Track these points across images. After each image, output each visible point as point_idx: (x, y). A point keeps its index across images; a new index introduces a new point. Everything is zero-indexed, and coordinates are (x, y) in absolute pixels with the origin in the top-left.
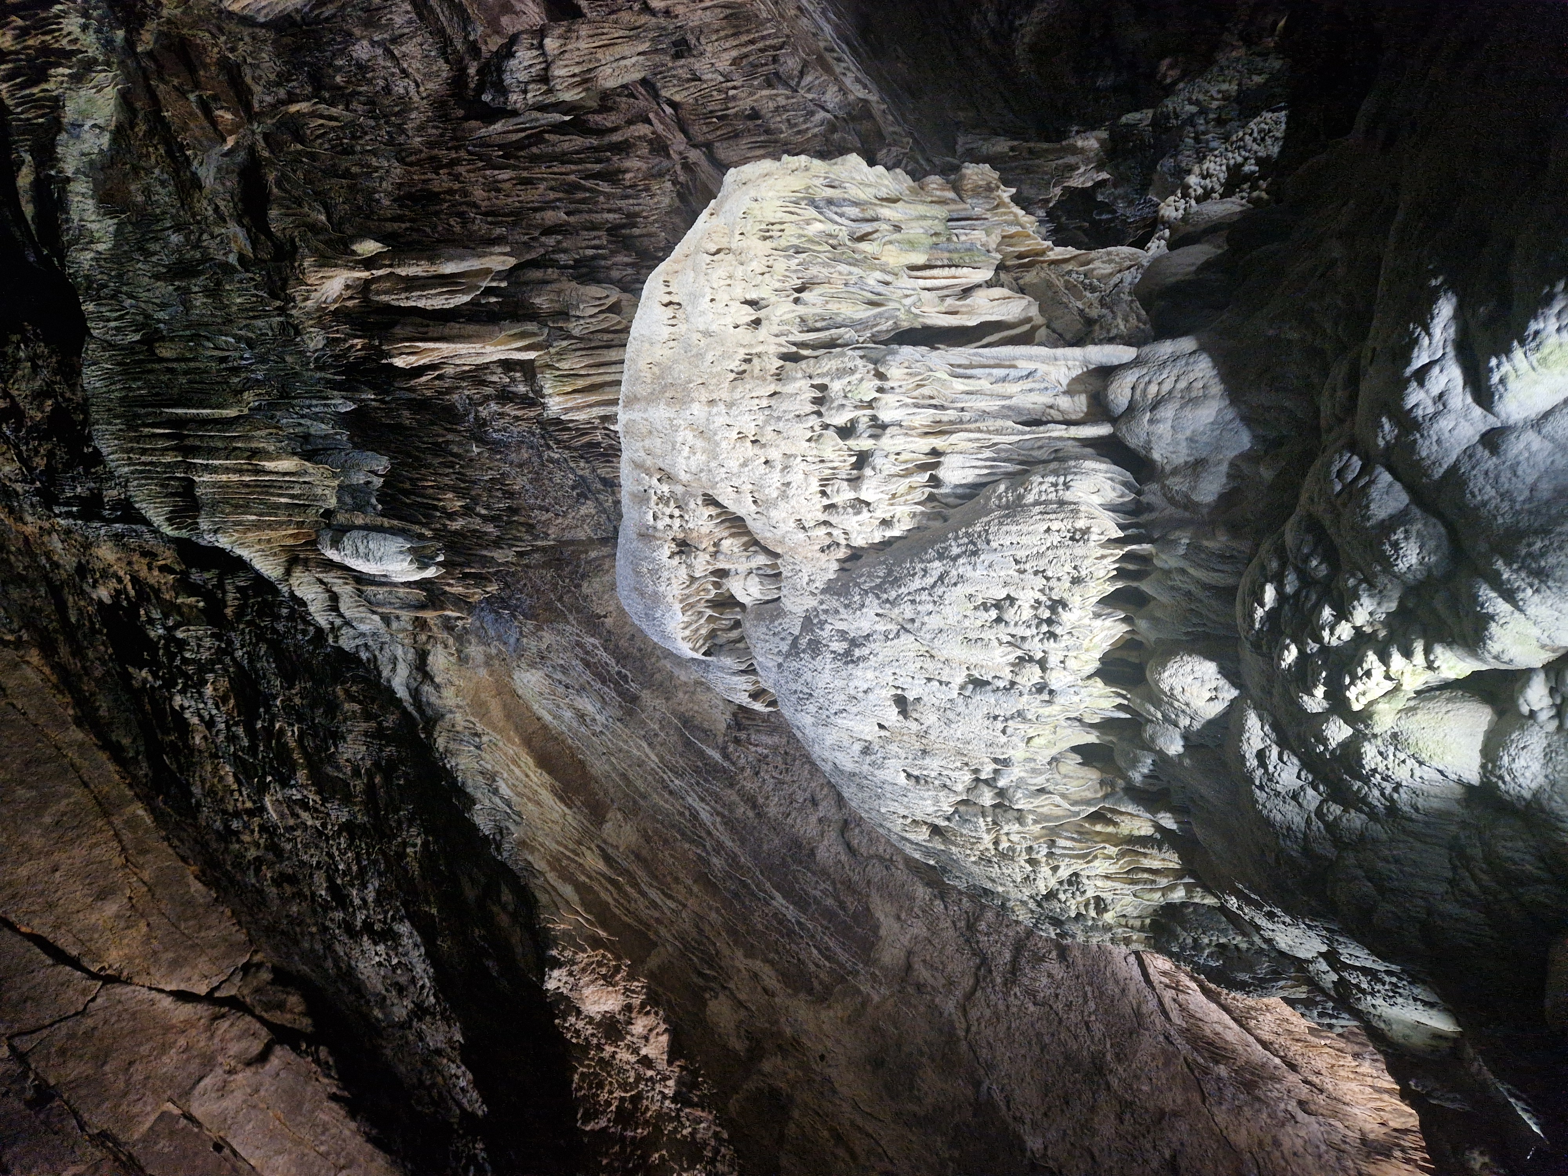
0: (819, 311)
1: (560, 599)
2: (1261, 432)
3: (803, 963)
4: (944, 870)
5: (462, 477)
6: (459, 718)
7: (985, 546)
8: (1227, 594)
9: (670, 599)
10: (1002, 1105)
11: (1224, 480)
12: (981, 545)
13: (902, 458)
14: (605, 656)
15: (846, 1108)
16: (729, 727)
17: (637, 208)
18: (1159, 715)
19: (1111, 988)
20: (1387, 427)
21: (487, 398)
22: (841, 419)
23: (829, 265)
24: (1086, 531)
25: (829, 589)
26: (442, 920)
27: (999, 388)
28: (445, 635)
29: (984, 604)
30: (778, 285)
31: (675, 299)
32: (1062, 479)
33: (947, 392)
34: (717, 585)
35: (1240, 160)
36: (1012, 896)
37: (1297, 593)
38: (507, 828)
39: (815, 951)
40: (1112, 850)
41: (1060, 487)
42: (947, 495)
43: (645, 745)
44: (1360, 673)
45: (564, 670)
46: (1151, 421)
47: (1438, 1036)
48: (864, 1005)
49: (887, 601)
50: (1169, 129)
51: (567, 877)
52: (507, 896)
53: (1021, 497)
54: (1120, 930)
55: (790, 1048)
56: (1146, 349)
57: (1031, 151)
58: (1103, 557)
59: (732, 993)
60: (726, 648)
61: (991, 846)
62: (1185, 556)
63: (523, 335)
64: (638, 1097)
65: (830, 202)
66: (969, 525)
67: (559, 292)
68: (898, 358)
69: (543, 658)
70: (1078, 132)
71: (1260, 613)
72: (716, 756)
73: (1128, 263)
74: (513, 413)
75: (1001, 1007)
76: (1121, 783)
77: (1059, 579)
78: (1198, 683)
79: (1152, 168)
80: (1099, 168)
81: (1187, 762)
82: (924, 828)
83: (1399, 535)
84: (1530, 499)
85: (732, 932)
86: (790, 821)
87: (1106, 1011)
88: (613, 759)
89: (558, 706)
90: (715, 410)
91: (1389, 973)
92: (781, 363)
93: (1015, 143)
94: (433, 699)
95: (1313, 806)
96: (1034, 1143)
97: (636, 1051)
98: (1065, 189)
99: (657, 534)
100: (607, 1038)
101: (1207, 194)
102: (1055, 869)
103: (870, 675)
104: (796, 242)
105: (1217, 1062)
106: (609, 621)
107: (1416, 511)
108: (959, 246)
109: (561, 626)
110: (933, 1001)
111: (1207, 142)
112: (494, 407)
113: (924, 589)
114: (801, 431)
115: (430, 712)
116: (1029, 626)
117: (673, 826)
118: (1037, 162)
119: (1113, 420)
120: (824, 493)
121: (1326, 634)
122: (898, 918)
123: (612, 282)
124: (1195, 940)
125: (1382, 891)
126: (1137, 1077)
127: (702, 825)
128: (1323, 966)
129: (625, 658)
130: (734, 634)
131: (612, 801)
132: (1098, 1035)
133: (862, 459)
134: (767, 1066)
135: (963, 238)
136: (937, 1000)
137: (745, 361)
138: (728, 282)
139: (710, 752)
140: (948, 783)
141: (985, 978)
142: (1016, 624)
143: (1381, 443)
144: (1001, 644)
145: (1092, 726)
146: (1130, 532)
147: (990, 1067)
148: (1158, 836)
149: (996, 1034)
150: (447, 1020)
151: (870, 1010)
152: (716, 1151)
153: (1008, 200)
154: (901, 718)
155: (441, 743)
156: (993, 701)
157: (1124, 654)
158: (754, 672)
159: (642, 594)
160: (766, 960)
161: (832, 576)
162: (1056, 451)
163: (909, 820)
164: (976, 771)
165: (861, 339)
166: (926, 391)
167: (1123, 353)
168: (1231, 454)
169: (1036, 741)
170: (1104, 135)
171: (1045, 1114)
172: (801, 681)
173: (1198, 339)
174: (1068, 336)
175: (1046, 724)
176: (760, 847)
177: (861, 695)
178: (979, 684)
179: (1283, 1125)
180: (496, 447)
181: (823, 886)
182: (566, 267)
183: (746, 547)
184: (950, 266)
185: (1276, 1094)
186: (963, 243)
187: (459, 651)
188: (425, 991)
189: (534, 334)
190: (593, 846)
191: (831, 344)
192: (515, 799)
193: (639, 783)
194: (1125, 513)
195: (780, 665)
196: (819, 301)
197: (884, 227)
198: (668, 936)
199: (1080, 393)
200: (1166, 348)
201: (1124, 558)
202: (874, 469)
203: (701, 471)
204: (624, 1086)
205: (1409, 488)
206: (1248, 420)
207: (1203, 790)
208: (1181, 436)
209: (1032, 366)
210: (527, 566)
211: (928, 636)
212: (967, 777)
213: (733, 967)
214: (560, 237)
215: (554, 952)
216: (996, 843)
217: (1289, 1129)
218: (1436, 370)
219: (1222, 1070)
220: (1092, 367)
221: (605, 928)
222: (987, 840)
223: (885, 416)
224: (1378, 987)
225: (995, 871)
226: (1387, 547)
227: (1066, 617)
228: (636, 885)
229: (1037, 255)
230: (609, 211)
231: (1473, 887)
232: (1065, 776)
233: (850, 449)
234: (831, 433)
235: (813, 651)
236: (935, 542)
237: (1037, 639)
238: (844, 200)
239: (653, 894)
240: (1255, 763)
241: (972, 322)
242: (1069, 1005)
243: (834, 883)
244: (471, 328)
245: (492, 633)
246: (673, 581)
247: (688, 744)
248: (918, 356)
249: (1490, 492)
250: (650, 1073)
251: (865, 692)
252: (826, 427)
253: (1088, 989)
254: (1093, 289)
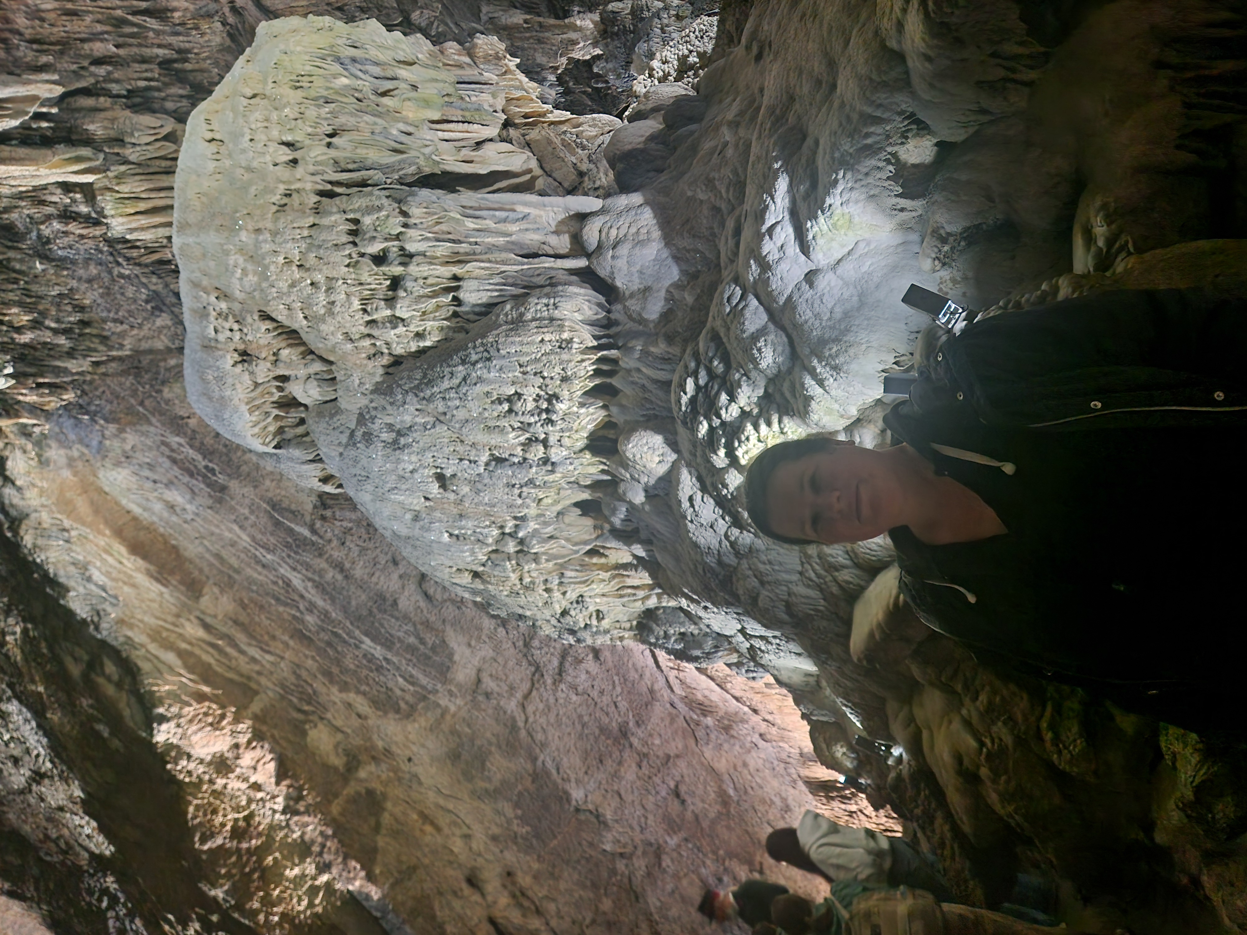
0: (349, 155)
1: (142, 403)
2: (684, 268)
3: (391, 690)
4: (489, 605)
5: (27, 292)
6: (45, 517)
7: (496, 354)
8: (666, 385)
9: (236, 401)
10: (554, 772)
11: (662, 303)
12: (493, 352)
13: (430, 281)
14: (192, 453)
15: (431, 795)
16: (315, 507)
17: (187, 45)
18: (628, 476)
19: (633, 675)
20: (753, 267)
21: (48, 218)
22: (375, 248)
23: (356, 116)
24: (570, 341)
25: (377, 390)
26: (49, 696)
27: (501, 227)
28: (23, 441)
29: (498, 399)
30: (310, 130)
31: (218, 137)
32: (552, 301)
33: (461, 229)
34: (280, 389)
35: (686, 52)
36: (538, 617)
37: (706, 385)
38: (104, 610)
39: (400, 680)
40: (606, 575)
41: (551, 307)
42: (467, 313)
43: (236, 528)
44: (743, 438)
45: (151, 467)
46: (613, 257)
47: (808, 675)
48: (443, 715)
49: (424, 398)
50: (643, 19)
51: (169, 646)
52: (110, 668)
53: (522, 315)
54: (616, 632)
55: (382, 757)
56: (609, 201)
57: (541, 25)
58: (583, 361)
59: (329, 721)
60: (294, 442)
61: (517, 582)
62: (639, 359)
63: (78, 159)
64: (251, 816)
65: (354, 60)
66: (484, 336)
67: (113, 120)
68: (417, 199)
69: (127, 457)
70: (579, 12)
71: (685, 399)
72: (306, 532)
73: (608, 129)
74: (78, 232)
75: (552, 700)
76: (607, 526)
77: (552, 378)
78: (651, 452)
79: (631, 49)
80: (595, 44)
81: (647, 508)
82: (466, 574)
83: (761, 344)
84: (830, 319)
85: (328, 674)
86: (374, 579)
87: (629, 692)
88: (206, 543)
89: (148, 500)
90: (261, 238)
91: (774, 637)
92: (318, 198)
93: (528, 17)
94: (16, 501)
95: (722, 532)
96: (577, 794)
97: (246, 780)
98: (569, 59)
99: (219, 346)
100: (218, 772)
101: (663, 79)
102: (564, 593)
103: (414, 458)
104: (325, 93)
105: (705, 716)
106: (192, 422)
107: (771, 326)
108: (469, 106)
109: (145, 428)
110: (498, 704)
111: (670, 33)
112: (57, 225)
113: (452, 388)
114: (340, 257)
115: (13, 513)
116: (533, 415)
117: (267, 594)
118: (547, 34)
119: (588, 256)
120: (365, 311)
121: (723, 412)
122: (469, 645)
123: (166, 112)
124: (665, 632)
125: (762, 583)
126: (651, 735)
127: (295, 590)
128: (740, 638)
129: (212, 453)
130: (300, 430)
131: (208, 578)
132: (623, 709)
133: (396, 283)
134: (362, 774)
135: (474, 99)
136: (502, 703)
137: (286, 195)
138: (266, 124)
139: (298, 529)
140: (481, 538)
141: (538, 681)
142: (523, 413)
143: (751, 279)
144: (513, 429)
145: (586, 487)
146: (603, 341)
147: (543, 746)
148: (635, 562)
149: (548, 722)
150: (65, 780)
151: (448, 717)
152: (323, 846)
153: (514, 68)
154: (441, 491)
155: (28, 540)
156: (510, 473)
157: (605, 432)
158: (321, 460)
159: (210, 399)
160: (358, 692)
161: (378, 379)
162: (551, 278)
163: (454, 569)
164: (502, 527)
165: (389, 181)
166: (444, 227)
167: (592, 203)
168: (667, 283)
169: (545, 501)
170: (596, 17)
171: (586, 773)
172: (359, 466)
173: (644, 196)
174: (566, 184)
175: (551, 487)
176: (349, 603)
177: (408, 475)
178: (500, 461)
179: (749, 751)
180: (61, 263)
181: (405, 628)
182: (118, 96)
183: (304, 355)
184: (463, 122)
185: (745, 731)
186: (474, 103)
187: (39, 456)
188: (41, 760)
189: (90, 159)
190: (192, 618)
191: (363, 184)
192: (109, 584)
193: (234, 562)
194: (602, 327)
195: (341, 454)
196: (349, 146)
197: (403, 85)
198: (270, 685)
199: (565, 233)
200: (623, 201)
201: (600, 360)
202: (406, 291)
203: (255, 290)
204: (237, 809)
205: (769, 311)
206: (676, 259)
207: (658, 526)
208: (634, 270)
209: (527, 210)
210: (105, 374)
211: (457, 426)
212: (496, 532)
213: (329, 701)
214: (110, 68)
215: (161, 710)
216: (521, 579)
217: (754, 753)
218: (778, 228)
219: (709, 721)
220: (572, 213)
221: (207, 682)
222: (514, 577)
223: (411, 247)
224: (770, 647)
225: (522, 600)
226: (755, 351)
227: (561, 407)
228: (235, 646)
229: (540, 116)
230: (160, 46)
231: (813, 575)
232: (569, 525)
233: (384, 274)
234: (366, 260)
235: (367, 441)
236: (459, 351)
237: (539, 424)
238: (366, 59)
239: (254, 652)
240: (688, 504)
241: (483, 171)
242: (602, 692)
243: (414, 625)
244: (22, 151)
245: (72, 437)
246: (238, 386)
247: (277, 524)
248: (434, 198)
249: (809, 314)
250: (260, 795)
251: (411, 472)
252: (362, 255)
253: (616, 678)
254: (584, 148)
